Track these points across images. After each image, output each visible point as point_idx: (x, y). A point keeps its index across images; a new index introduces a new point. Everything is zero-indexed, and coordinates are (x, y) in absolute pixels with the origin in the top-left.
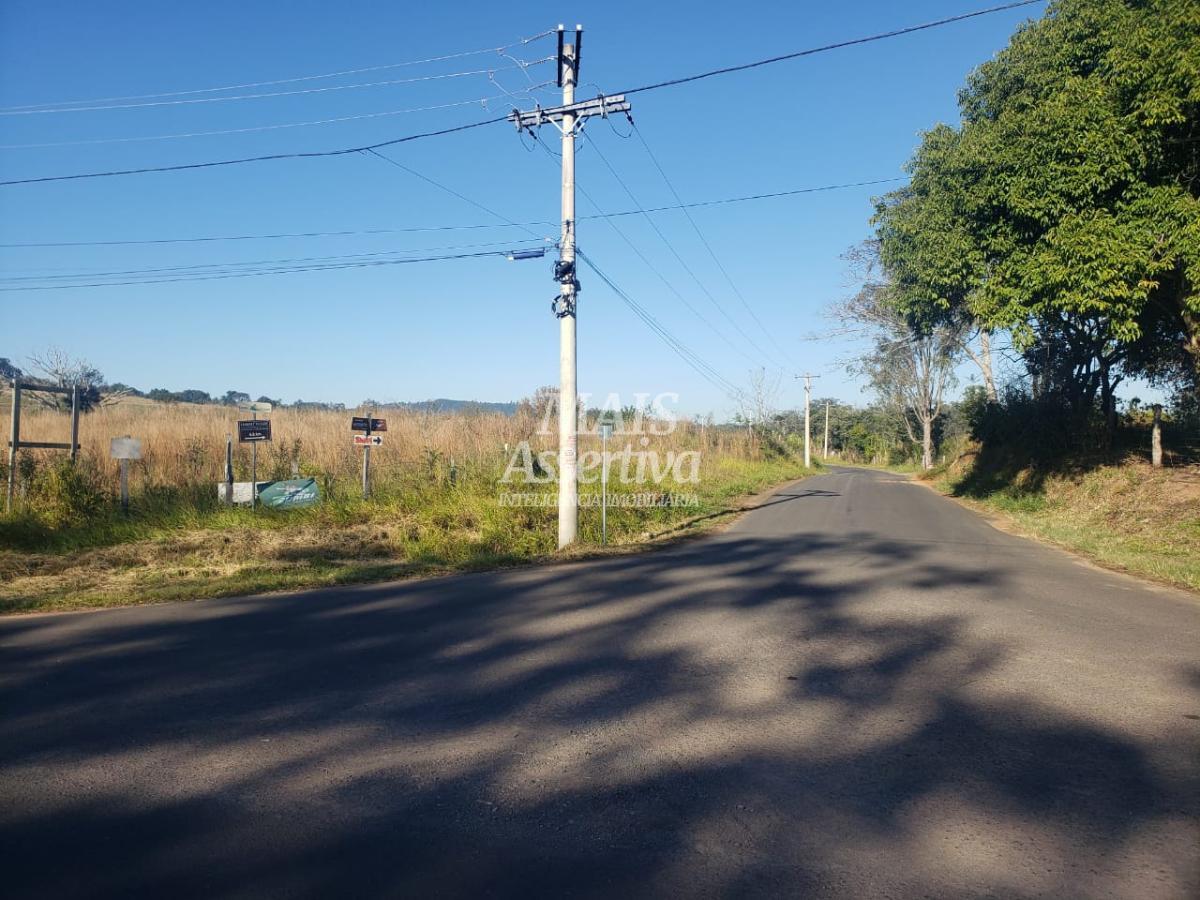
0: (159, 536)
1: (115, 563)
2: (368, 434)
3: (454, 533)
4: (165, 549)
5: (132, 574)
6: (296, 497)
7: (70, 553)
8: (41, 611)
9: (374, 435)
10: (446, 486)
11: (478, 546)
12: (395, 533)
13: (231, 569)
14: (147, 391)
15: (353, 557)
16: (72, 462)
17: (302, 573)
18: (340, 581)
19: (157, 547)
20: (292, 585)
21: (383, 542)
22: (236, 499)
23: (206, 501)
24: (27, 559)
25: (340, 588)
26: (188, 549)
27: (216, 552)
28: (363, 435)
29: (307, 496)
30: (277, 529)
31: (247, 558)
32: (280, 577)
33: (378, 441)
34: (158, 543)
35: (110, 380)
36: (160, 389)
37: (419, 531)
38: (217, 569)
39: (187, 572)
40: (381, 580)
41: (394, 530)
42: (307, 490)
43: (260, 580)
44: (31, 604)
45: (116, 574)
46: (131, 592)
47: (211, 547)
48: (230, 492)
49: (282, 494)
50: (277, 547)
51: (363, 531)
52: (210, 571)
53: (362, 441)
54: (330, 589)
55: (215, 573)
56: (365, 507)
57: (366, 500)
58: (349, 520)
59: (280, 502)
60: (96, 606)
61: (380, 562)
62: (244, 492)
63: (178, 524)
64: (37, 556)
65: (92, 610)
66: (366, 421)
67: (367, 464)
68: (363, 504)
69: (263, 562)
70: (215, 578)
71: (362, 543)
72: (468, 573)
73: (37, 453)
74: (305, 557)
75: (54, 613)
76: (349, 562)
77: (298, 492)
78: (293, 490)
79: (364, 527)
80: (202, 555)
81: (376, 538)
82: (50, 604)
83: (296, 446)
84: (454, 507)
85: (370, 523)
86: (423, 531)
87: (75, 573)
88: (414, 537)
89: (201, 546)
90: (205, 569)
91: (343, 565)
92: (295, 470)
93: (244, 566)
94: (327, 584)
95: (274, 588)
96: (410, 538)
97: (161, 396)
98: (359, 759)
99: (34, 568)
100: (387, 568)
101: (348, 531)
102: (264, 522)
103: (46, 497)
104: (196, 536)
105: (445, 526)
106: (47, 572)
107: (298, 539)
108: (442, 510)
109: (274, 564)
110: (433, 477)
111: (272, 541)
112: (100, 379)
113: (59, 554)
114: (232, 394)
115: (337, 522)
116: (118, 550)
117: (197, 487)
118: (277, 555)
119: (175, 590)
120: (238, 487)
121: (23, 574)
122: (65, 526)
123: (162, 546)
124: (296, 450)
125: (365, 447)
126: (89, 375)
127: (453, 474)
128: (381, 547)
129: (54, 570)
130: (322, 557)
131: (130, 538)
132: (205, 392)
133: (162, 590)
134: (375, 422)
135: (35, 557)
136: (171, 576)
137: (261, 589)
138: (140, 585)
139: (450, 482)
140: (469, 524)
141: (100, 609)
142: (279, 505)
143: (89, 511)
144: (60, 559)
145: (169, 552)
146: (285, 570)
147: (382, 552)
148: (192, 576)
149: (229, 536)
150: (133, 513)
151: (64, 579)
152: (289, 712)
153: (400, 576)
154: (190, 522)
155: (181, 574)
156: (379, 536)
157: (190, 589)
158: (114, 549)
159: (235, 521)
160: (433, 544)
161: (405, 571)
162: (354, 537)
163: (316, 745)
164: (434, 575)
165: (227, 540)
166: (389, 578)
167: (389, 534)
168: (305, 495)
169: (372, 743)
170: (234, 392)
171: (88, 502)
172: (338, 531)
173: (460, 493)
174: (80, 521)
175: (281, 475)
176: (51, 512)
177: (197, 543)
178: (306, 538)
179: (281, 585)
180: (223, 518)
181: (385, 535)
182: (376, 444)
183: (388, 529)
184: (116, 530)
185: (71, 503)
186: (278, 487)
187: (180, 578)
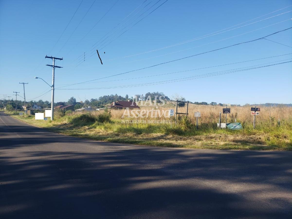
0: (205, 134)
1: (197, 139)
2: (255, 112)
3: (281, 139)
4: (207, 137)
5: (200, 142)
6: (236, 127)
7: (187, 136)
8: (184, 148)
9: (257, 112)
10: (277, 126)
11: (289, 144)
12: (263, 138)
13: (222, 143)
14: (194, 103)
15: (252, 143)
16: (187, 117)
17: (240, 146)
18: (250, 149)
19: (205, 137)
20: (238, 148)
21: (260, 140)
22: (222, 127)
23: (215, 127)
24: (179, 137)
25: (250, 150)
26: (212, 138)
27: (218, 139)
28: (254, 112)
29: (239, 127)
30: (232, 135)
31: (226, 141)
32: (234, 146)
33: (258, 114)
34: (205, 136)
35: (187, 100)
36: (196, 102)
37: (270, 138)
38: (219, 143)
39: (212, 143)
40: (261, 150)
41: (262, 137)
42: (239, 125)
43: (229, 146)
44: (182, 146)
45: (197, 142)
46: (201, 146)
47: (217, 138)
48: (220, 125)
49: (232, 126)
50: (232, 139)
51: (254, 137)
52: (217, 143)
53: (253, 114)
54: (248, 150)
55: (219, 144)
56: (255, 131)
57: (254, 129)
58: (250, 134)
59: (232, 128)
60: (195, 148)
61: (259, 145)
62: (224, 125)
63: (209, 132)
64: (181, 136)
65: (194, 149)
66: (254, 108)
67: (255, 120)
68: (254, 130)
69: (229, 142)
70: (218, 145)
71: (254, 140)
72: (288, 151)
73: (181, 115)
74: (240, 142)
75: (187, 149)
76: (251, 144)
77: (236, 126)
78: (235, 125)
79: (254, 136)
80: (215, 139)
81: (258, 139)
82: (186, 147)
83: (236, 115)
84: (280, 132)
85: (256, 135)
86: (271, 138)
87: (189, 141)
88: (268, 139)
89: (214, 137)
90: (216, 143)
91: (250, 145)
92: (236, 120)
93: (225, 143)
94: (247, 149)
95: (233, 149)
96: (268, 140)
97: (197, 103)
98: (271, 193)
99: (181, 139)
100: (262, 147)
101: (250, 136)
102: (229, 133)
103: (182, 125)
104: (213, 135)
105: (278, 137)
106: (184, 140)
107: (237, 138)
108: (277, 133)
109: (232, 143)
110: (273, 124)
111: (231, 137)
112: (185, 100)
113: (185, 136)
114: (212, 103)
115: (247, 134)
116: (197, 137)
117: (213, 124)
118: (232, 141)
119: (211, 147)
120: (222, 124)
121: (179, 140)
122: (185, 131)
123: (206, 137)
124: (236, 116)
125: (254, 115)
126: (183, 99)
127: (279, 123)
128: (259, 141)
129: (185, 140)
130: (244, 142)
131: (199, 134)
132: (206, 102)
133: (208, 146)
134: (257, 109)
135: (181, 137)
136: (209, 143)
137: (230, 149)
138: (202, 145)
139: (278, 125)
140: (285, 137)
141: (196, 149)
142: (232, 129)
143: (190, 128)
144: (185, 137)
145: (207, 138)
146: (235, 145)
147: (259, 143)
148: (213, 144)
149: (221, 135)
150: (199, 129)
151: (187, 142)
152: (248, 178)
153: (266, 149)
154: (211, 131)
155: (211, 143)
156: (259, 138)
157: (214, 147)
158: (196, 136)
159: (222, 132)
160: (275, 142)
161: (268, 148)
162: (252, 138)
163: (258, 188)
164: (277, 150)
165: (220, 136)
166: (263, 150)
167: (261, 138)
168: (238, 127)
169: (274, 190)
170: (213, 102)
171: (190, 126)
172: (247, 136)
173: (282, 128)
174: (189, 130)
175: (232, 122)
176: (183, 128)
177: (214, 136)
178: (239, 137)
179: (235, 148)
180: (219, 131)
181: (260, 138)
182: (257, 114)
183: (261, 136)
184: (196, 132)
185: (187, 126)
186: (231, 125)
187: (211, 144)
